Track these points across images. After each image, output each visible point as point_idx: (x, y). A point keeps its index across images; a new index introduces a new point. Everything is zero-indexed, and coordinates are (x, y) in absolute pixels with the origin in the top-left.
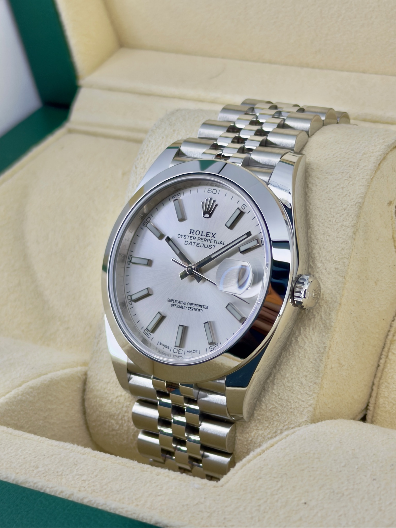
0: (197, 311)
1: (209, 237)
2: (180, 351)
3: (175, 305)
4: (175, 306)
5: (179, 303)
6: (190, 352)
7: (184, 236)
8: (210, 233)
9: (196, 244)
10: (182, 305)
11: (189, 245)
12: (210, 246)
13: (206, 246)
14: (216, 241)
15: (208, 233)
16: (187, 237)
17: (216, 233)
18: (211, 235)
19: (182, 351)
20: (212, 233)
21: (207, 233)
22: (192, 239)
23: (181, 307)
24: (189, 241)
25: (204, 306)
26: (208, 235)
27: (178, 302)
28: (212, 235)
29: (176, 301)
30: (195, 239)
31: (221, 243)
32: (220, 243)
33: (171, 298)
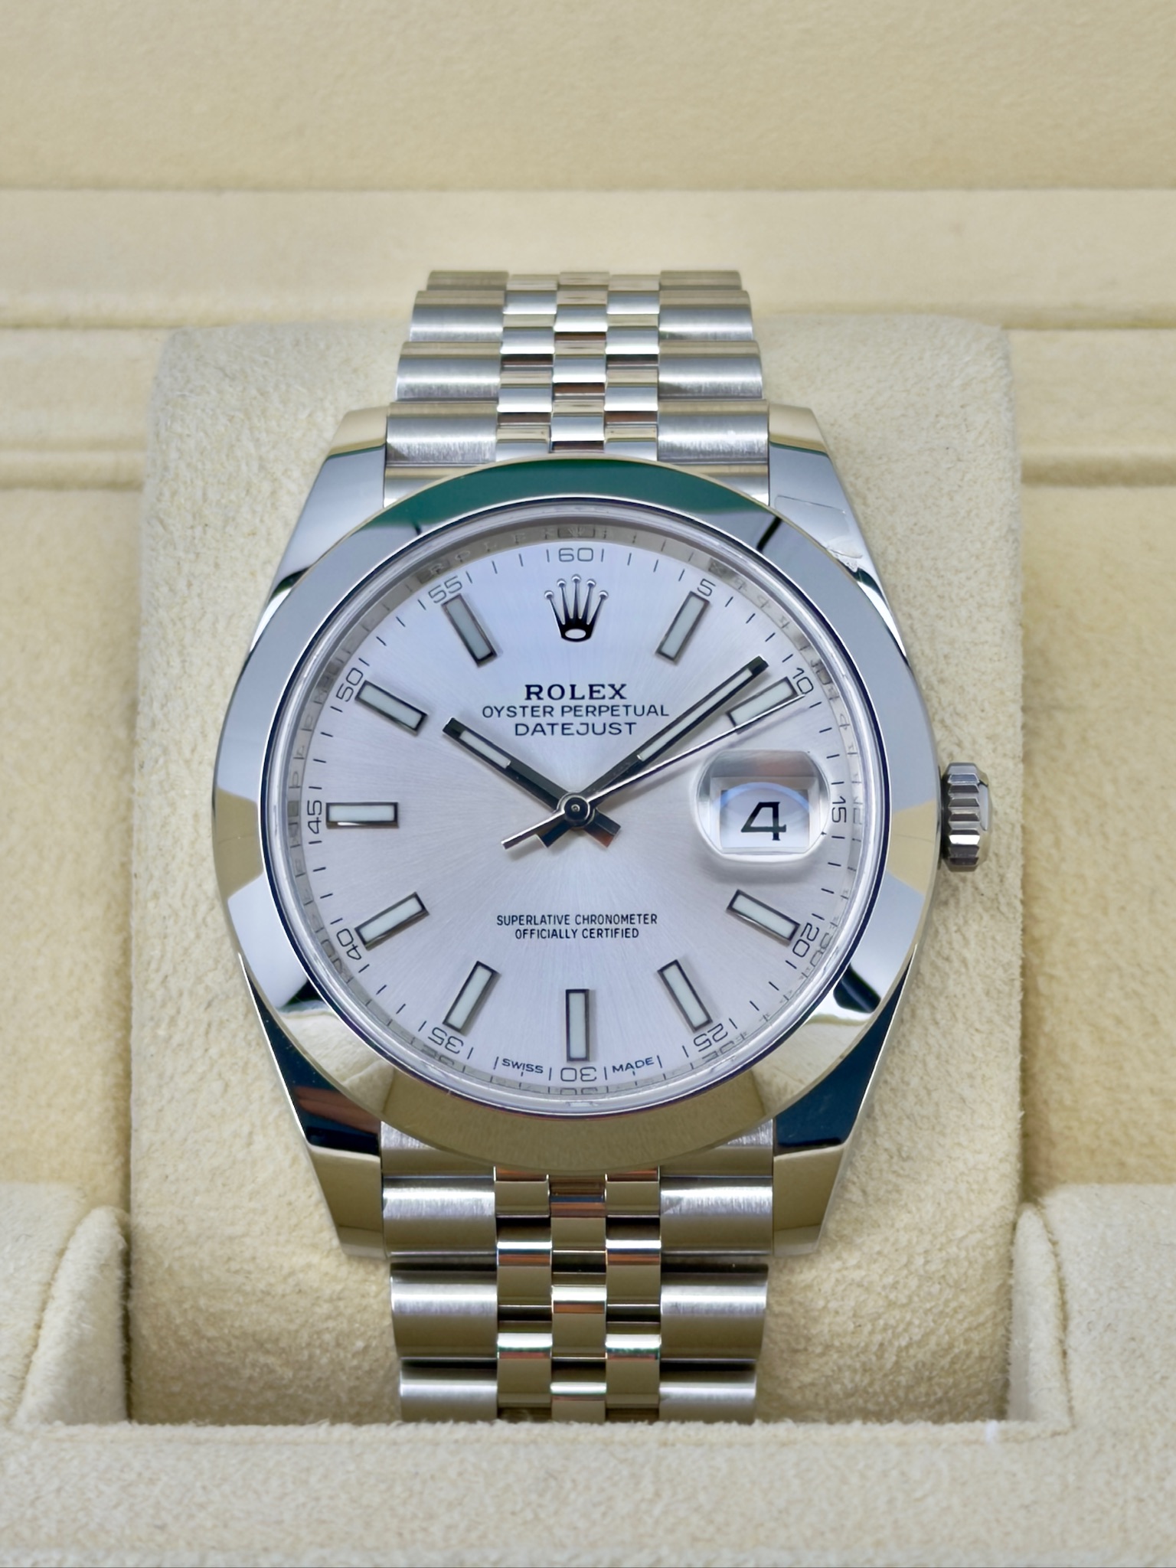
0: (619, 935)
1: (604, 698)
2: (584, 1072)
3: (529, 932)
4: (531, 933)
5: (542, 922)
6: (624, 1067)
7: (505, 710)
8: (603, 686)
9: (558, 729)
10: (557, 927)
11: (533, 734)
12: (613, 726)
13: (599, 729)
14: (631, 710)
15: (595, 688)
16: (519, 711)
17: (624, 683)
18: (610, 692)
19: (595, 1070)
20: (613, 686)
21: (591, 687)
22: (541, 713)
23: (554, 933)
24: (531, 722)
25: (642, 917)
26: (598, 692)
27: (538, 920)
28: (614, 692)
29: (530, 919)
30: (553, 713)
31: (652, 709)
32: (649, 712)
33: (507, 914)
